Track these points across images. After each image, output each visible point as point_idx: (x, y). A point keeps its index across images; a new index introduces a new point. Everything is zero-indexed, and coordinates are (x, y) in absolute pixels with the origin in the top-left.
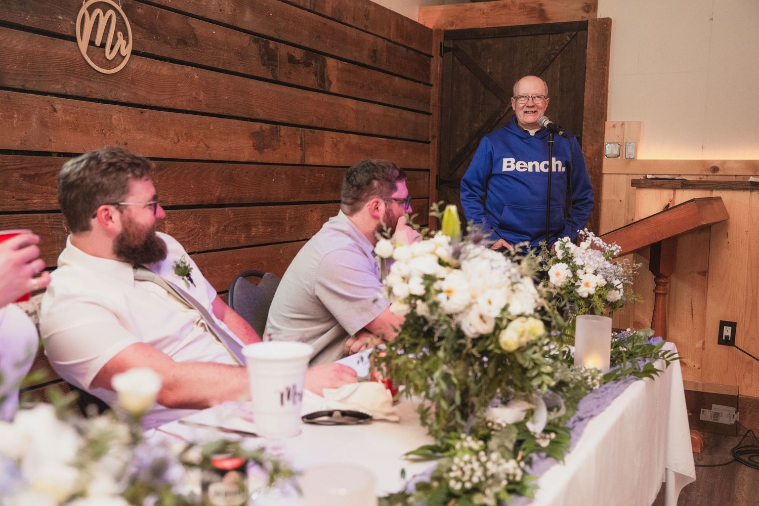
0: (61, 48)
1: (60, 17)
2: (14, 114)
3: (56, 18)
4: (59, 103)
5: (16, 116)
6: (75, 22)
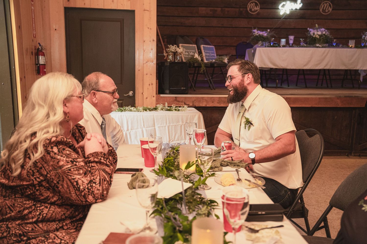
0: (317, 11)
3: (316, 7)
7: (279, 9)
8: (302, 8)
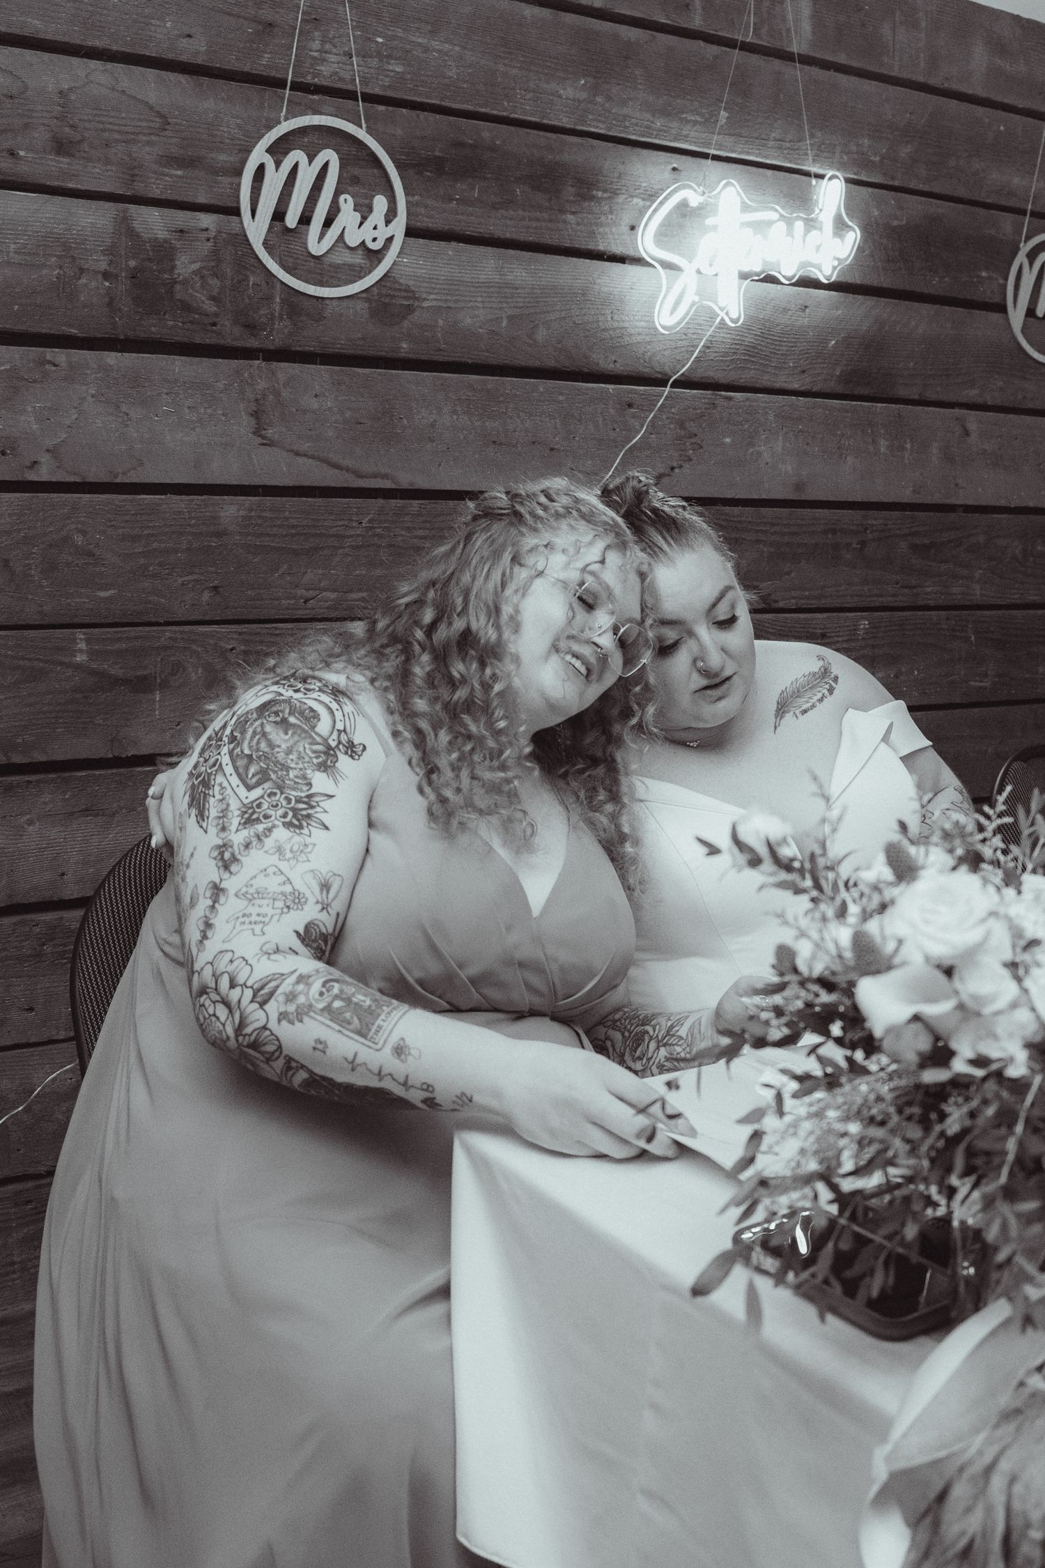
0: (980, 325)
1: (984, 274)
2: (905, 442)
3: (979, 277)
4: (973, 420)
5: (908, 446)
6: (1006, 279)
7: (638, 261)
8: (856, 279)
